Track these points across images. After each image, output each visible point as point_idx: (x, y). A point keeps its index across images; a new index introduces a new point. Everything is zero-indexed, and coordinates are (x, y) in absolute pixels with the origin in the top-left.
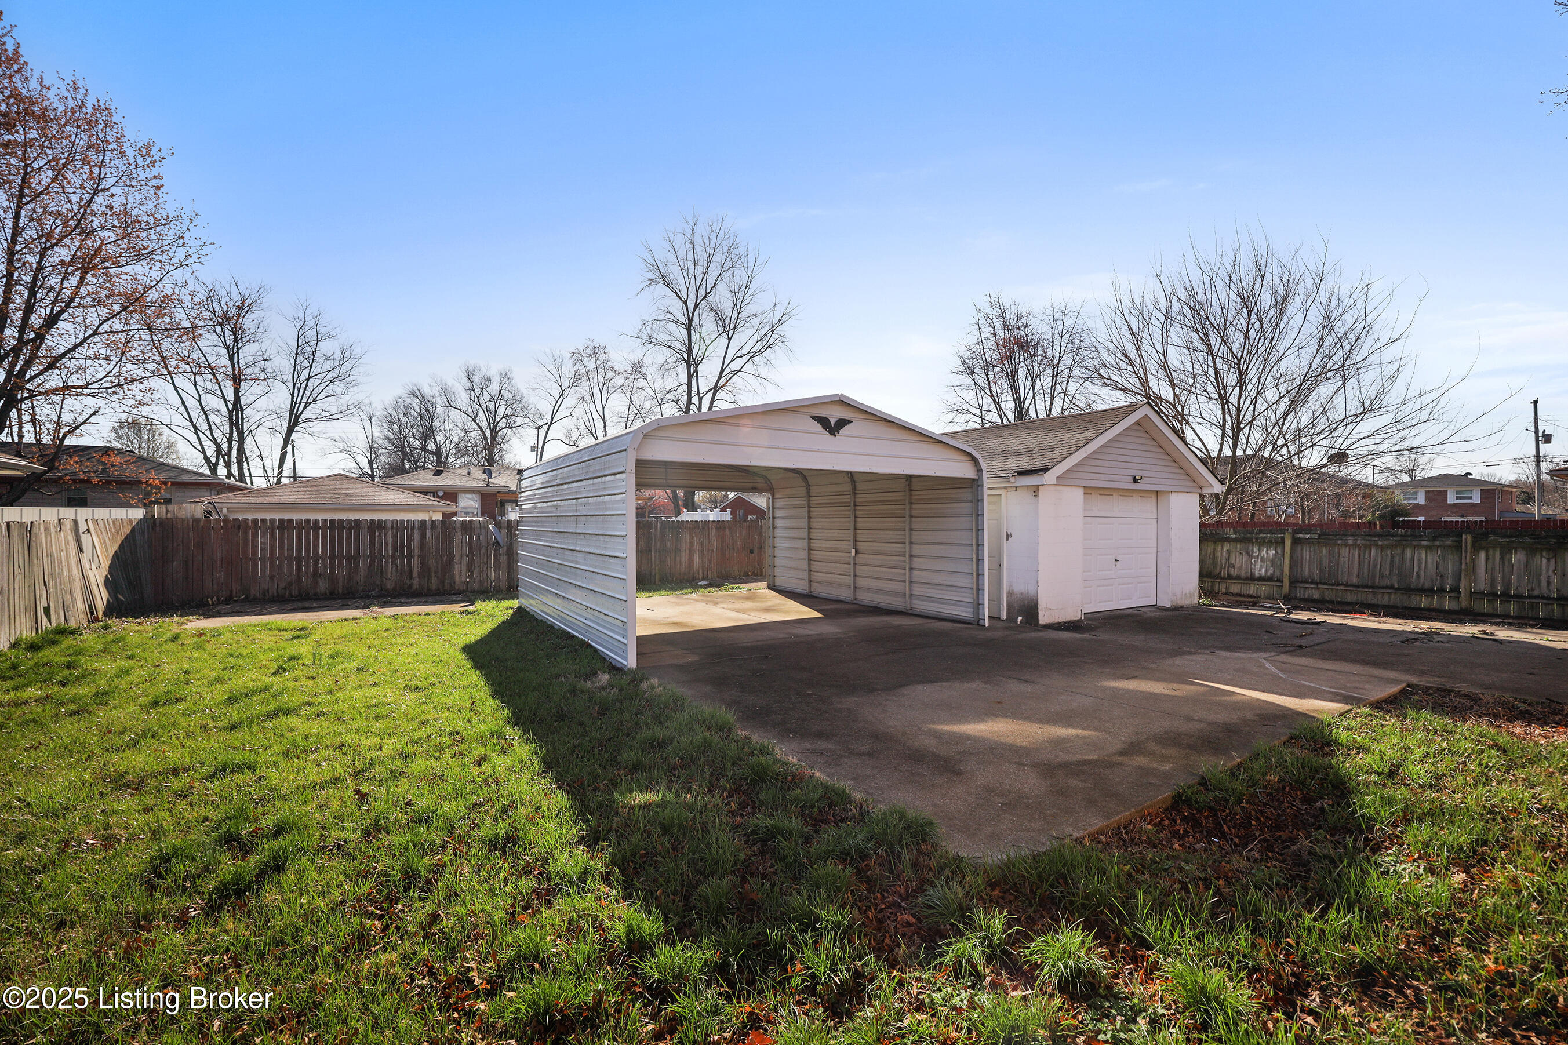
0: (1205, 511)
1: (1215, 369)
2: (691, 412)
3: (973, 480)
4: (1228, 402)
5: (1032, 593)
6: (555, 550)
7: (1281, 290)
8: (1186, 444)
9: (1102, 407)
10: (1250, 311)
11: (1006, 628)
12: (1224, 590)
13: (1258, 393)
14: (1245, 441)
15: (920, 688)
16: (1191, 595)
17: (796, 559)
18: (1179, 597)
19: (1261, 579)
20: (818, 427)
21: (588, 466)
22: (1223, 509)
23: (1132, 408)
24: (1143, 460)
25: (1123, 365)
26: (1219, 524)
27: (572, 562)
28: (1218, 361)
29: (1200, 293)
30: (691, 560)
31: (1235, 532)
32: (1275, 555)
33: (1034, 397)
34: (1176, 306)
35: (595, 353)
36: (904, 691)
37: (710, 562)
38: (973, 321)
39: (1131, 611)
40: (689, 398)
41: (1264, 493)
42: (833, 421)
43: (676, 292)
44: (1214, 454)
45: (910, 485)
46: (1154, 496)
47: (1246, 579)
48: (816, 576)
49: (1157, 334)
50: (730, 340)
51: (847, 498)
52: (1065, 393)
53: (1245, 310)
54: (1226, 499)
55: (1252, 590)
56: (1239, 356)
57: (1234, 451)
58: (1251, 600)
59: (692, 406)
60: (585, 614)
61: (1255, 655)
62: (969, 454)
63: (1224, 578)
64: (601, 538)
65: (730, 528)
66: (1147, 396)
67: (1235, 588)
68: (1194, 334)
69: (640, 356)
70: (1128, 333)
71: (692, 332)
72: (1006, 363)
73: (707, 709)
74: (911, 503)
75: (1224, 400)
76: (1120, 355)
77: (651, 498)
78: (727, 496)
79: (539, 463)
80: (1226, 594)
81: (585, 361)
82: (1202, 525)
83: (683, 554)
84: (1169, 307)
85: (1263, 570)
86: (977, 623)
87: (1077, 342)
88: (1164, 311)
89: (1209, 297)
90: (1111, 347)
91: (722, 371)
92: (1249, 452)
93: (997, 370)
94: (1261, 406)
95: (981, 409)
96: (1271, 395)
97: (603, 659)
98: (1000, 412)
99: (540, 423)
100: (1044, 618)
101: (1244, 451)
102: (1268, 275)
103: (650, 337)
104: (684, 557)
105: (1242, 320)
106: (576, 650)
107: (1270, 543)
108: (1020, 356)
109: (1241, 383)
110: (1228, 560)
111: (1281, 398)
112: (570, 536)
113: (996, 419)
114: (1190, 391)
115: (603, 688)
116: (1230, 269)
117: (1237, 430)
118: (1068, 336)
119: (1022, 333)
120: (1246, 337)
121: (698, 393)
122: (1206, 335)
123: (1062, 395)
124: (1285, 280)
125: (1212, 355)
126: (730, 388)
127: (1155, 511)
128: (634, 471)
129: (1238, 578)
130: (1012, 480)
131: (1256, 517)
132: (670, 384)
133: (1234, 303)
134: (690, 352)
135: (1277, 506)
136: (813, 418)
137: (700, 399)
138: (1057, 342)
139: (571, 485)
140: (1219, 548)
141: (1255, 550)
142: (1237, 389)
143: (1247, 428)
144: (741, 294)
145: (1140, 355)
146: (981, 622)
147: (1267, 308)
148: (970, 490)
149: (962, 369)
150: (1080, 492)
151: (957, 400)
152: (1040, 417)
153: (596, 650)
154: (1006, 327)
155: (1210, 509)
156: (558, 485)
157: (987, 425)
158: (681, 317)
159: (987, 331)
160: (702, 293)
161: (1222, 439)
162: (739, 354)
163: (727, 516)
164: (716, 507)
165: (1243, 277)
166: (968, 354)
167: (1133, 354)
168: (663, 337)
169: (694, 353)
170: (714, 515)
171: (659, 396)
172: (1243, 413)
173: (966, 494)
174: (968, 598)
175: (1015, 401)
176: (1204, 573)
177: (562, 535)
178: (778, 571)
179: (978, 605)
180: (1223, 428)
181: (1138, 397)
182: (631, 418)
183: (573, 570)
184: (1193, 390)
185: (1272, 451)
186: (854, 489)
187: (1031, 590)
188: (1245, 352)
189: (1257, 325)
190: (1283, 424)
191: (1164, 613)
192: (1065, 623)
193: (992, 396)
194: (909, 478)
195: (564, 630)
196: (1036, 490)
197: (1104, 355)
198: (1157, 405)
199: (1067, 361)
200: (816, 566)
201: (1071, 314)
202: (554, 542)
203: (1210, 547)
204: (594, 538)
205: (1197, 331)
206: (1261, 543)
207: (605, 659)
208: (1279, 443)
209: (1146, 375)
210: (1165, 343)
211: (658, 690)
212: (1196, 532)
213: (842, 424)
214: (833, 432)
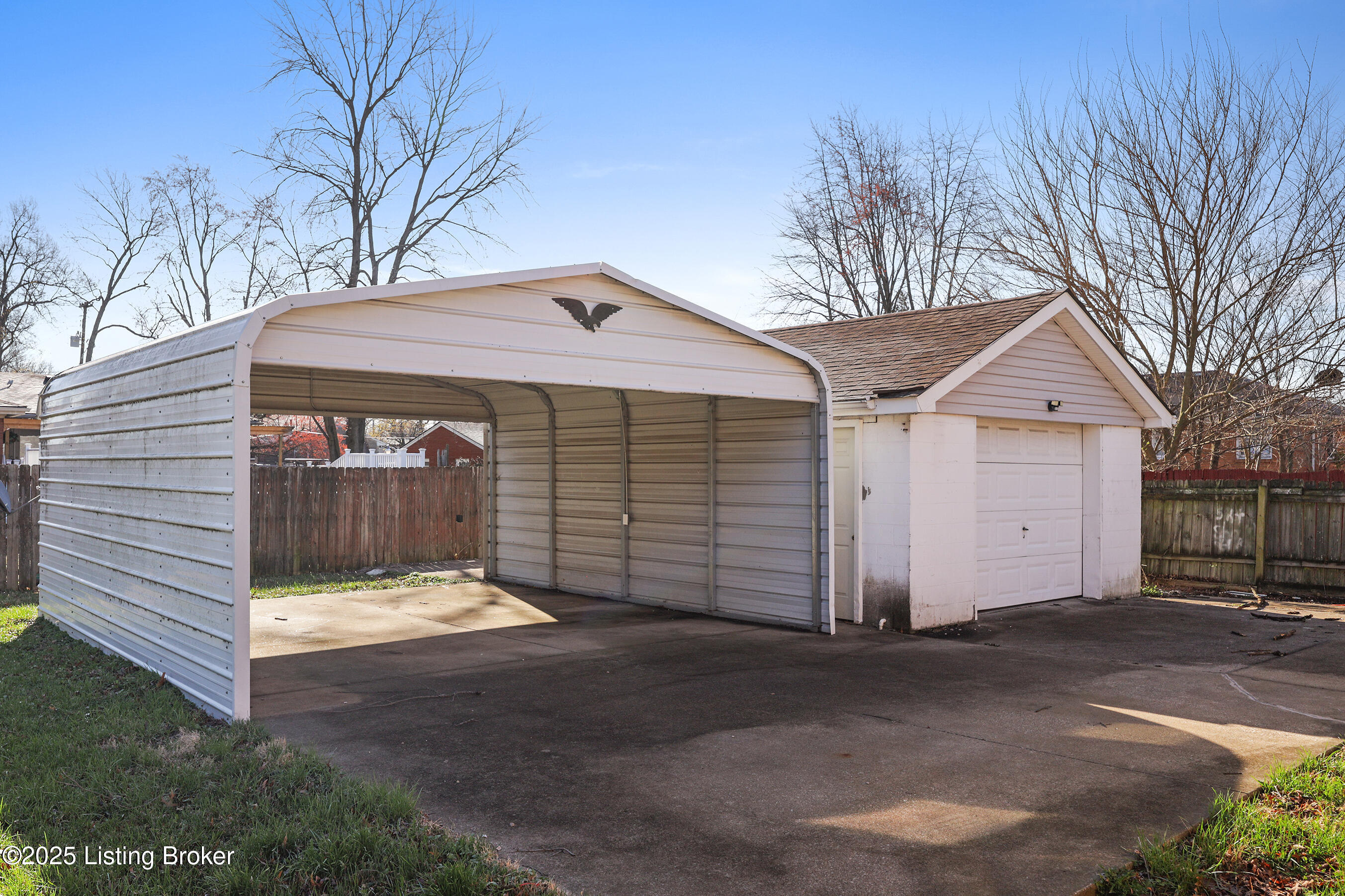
0: (1149, 454)
1: (1163, 242)
2: (359, 285)
3: (812, 404)
4: (1180, 293)
5: (901, 580)
6: (105, 517)
7: (1251, 132)
8: (1123, 353)
9: (1005, 294)
10: (1209, 161)
11: (862, 637)
12: (1176, 572)
13: (1222, 280)
14: (1204, 351)
15: (725, 736)
16: (1130, 581)
17: (533, 530)
18: (1113, 583)
19: (1226, 555)
20: (565, 315)
21: (166, 374)
22: (1175, 450)
23: (1045, 298)
24: (1063, 377)
25: (1035, 233)
26: (1170, 474)
27: (137, 538)
28: (1167, 231)
29: (1142, 129)
30: (355, 533)
31: (1191, 486)
32: (1244, 519)
33: (906, 276)
34: (1108, 147)
35: (190, 181)
36: (701, 742)
37: (388, 536)
38: (814, 156)
39: (1046, 606)
40: (356, 262)
41: (1230, 429)
42: (590, 308)
43: (333, 85)
44: (1162, 370)
45: (714, 411)
46: (1078, 432)
47: (1207, 555)
48: (564, 558)
49: (1082, 187)
50: (425, 168)
51: (615, 432)
52: (952, 271)
53: (1202, 157)
54: (1178, 438)
55: (1215, 569)
56: (1195, 225)
57: (1189, 364)
58: (1213, 586)
59: (361, 276)
60: (160, 629)
61: (1217, 669)
62: (805, 364)
63: (1177, 555)
64: (189, 497)
65: (423, 481)
66: (1069, 280)
67: (1191, 570)
68: (1133, 191)
69: (269, 192)
70: (1042, 188)
71: (362, 153)
72: (865, 223)
73: (370, 785)
74: (717, 441)
75: (1175, 290)
76: (1029, 217)
77: (288, 429)
78: (420, 426)
79: (86, 365)
80: (1179, 578)
81: (172, 193)
82: (1145, 475)
83: (341, 523)
84: (1099, 149)
85: (1229, 542)
86: (817, 629)
87: (969, 194)
88: (1092, 154)
89: (1153, 135)
90: (1017, 203)
91: (413, 219)
92: (1210, 367)
93: (851, 233)
94: (1226, 298)
95: (827, 293)
96: (1238, 284)
97: (191, 706)
98: (857, 298)
99: (89, 297)
100: (918, 621)
101: (1203, 365)
102: (1233, 109)
103: (288, 158)
104: (344, 529)
105: (1199, 173)
106: (141, 693)
107: (1237, 502)
108: (886, 215)
109: (1198, 266)
110: (1181, 527)
111: (1251, 289)
112: (133, 492)
113: (849, 307)
114: (1129, 276)
115: (189, 757)
116: (1182, 96)
117: (1193, 334)
118: (955, 185)
119: (888, 177)
120: (1205, 198)
121: (372, 255)
122: (1151, 192)
123: (948, 276)
124: (1256, 118)
125: (1159, 223)
126: (426, 248)
127: (1079, 453)
128: (248, 383)
129: (1195, 553)
130: (871, 404)
131: (1220, 464)
132: (322, 235)
133: (1188, 148)
134: (357, 185)
135: (1247, 447)
136: (558, 301)
137: (375, 265)
138: (940, 193)
139: (136, 406)
140: (1170, 509)
141: (1218, 511)
142: (1193, 273)
143: (1207, 331)
144: (445, 93)
145: (1059, 218)
146: (824, 628)
147: (1232, 157)
148: (805, 420)
149: (799, 230)
150: (971, 425)
151: (792, 279)
152: (917, 308)
153: (178, 691)
154: (864, 167)
155: (1156, 452)
156: (112, 405)
157: (836, 320)
158: (345, 129)
159: (835, 173)
160: (378, 90)
161: (1174, 348)
162: (441, 192)
163: (419, 460)
164: (402, 445)
165: (1200, 109)
166: (806, 208)
167: (1049, 217)
168: (312, 160)
169: (365, 187)
170: (400, 459)
171: (304, 257)
172: (1201, 308)
173: (801, 426)
174: (804, 589)
175: (878, 282)
176: (1150, 547)
177: (119, 492)
178: (503, 552)
179: (818, 601)
180: (1174, 332)
181: (1057, 281)
182: (254, 293)
183: (140, 553)
184: (1133, 273)
185: (1241, 366)
186: (627, 416)
187: (899, 577)
188: (1204, 219)
189: (1219, 181)
190: (1255, 327)
191: (1094, 608)
192: (950, 626)
193: (844, 273)
194: (713, 400)
195: (121, 659)
196: (905, 421)
197: (1009, 216)
198: (1083, 295)
199: (954, 224)
200: (564, 541)
201: (959, 152)
202: (104, 504)
203: (1157, 508)
204: (176, 496)
205: (1137, 186)
206: (1227, 502)
207: (193, 706)
208: (1251, 353)
209: (1067, 248)
210: (1093, 202)
211: (285, 757)
212: (1136, 485)
213: (604, 312)
214: (590, 326)
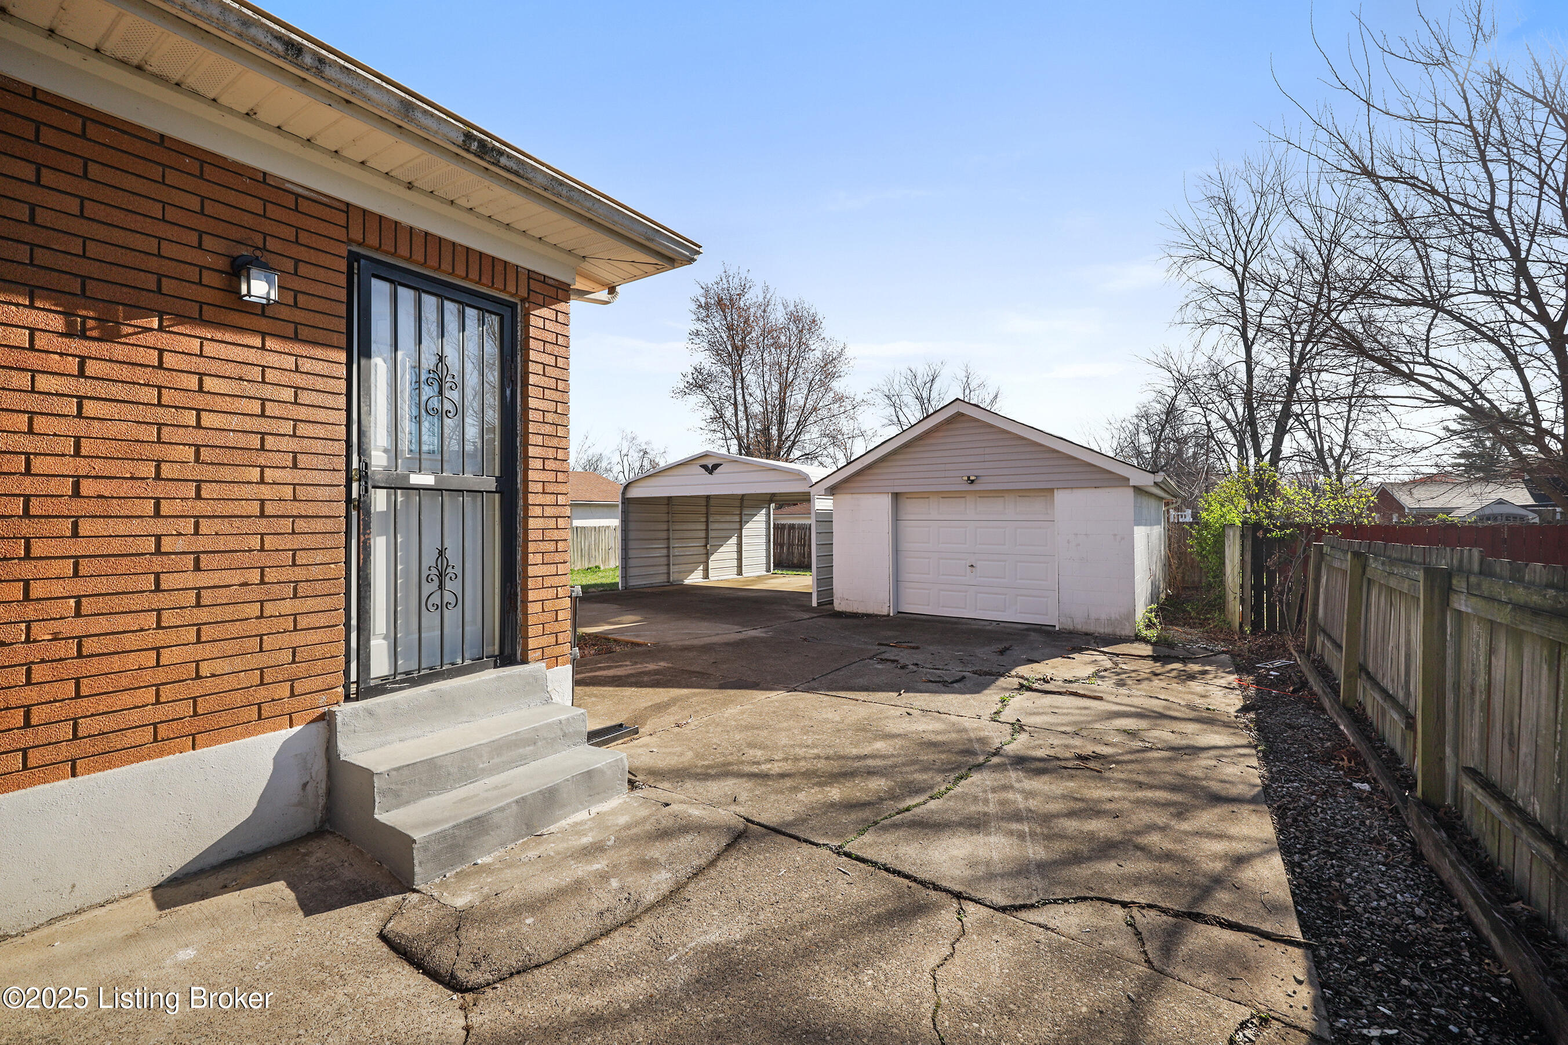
42: (711, 467)
136: (701, 466)
150: (887, 498)
212: (1123, 538)
213: (716, 466)
214: (711, 473)
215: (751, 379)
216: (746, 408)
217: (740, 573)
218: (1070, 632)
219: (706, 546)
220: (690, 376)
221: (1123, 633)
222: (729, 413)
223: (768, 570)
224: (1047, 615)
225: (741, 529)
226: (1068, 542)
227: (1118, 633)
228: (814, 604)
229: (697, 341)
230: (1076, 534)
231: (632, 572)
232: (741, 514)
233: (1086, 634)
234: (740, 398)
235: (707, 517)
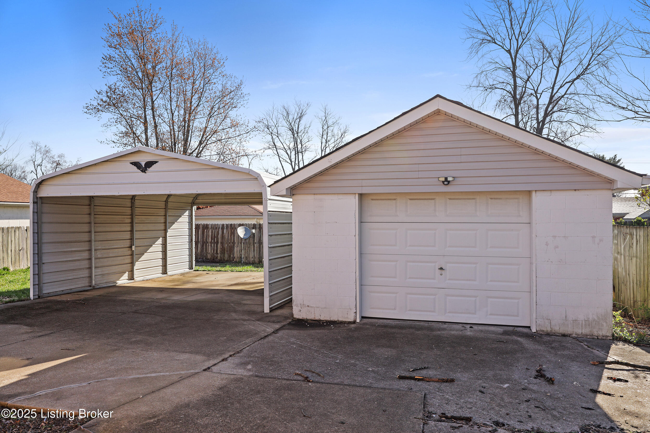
42: (143, 164)
46: (522, 197)
100: (300, 314)
127: (525, 213)
136: (131, 163)
150: (353, 199)
212: (601, 240)
213: (150, 164)
214: (144, 170)
215: (159, 102)
216: (156, 127)
217: (165, 272)
218: (548, 334)
219: (131, 247)
220: (104, 94)
221: (601, 333)
222: (140, 130)
223: (191, 268)
224: (517, 316)
225: (166, 231)
226: (547, 244)
227: (596, 333)
228: (267, 310)
229: (110, 65)
230: (554, 237)
231: (46, 278)
232: (165, 216)
233: (564, 335)
234: (149, 118)
235: (132, 219)
